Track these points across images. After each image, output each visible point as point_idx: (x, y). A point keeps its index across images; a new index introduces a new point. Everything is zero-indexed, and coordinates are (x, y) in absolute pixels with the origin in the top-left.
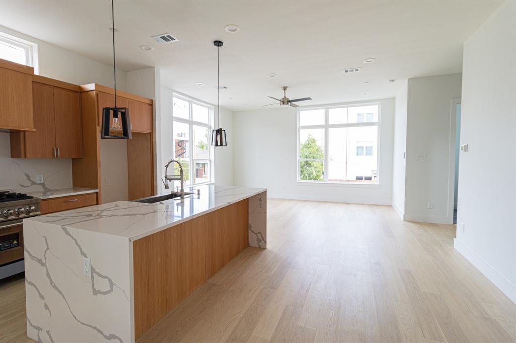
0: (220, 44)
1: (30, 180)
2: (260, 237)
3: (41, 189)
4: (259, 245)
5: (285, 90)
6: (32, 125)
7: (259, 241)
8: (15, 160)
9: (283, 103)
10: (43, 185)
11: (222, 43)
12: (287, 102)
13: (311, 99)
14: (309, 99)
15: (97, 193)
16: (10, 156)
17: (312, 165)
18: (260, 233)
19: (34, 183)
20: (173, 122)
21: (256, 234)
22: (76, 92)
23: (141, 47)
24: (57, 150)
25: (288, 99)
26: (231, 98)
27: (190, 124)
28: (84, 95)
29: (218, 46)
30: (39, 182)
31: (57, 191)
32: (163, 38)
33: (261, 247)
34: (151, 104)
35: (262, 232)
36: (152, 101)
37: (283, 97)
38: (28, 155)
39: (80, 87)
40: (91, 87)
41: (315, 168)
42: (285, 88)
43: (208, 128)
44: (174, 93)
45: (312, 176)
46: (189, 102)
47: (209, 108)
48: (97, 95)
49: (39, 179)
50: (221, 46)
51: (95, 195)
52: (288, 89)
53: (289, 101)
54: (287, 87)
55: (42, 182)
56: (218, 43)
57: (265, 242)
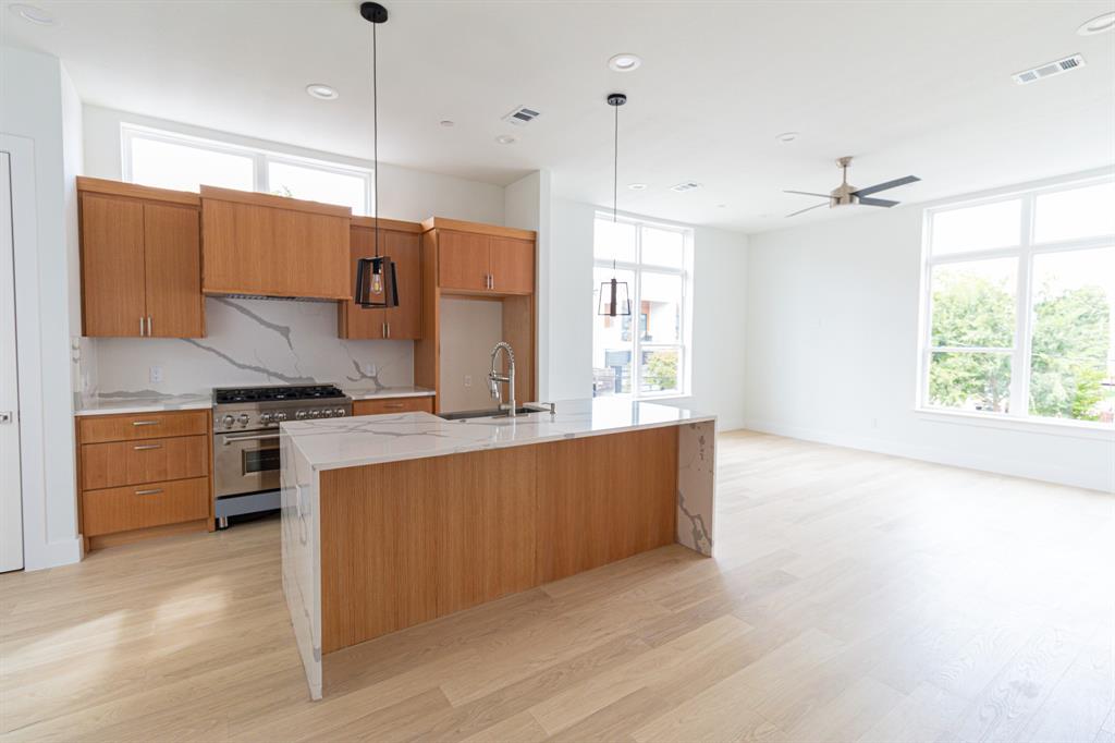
0: (620, 99)
1: (359, 371)
2: (699, 528)
3: (371, 384)
4: (697, 545)
5: (845, 166)
6: (348, 291)
7: (697, 535)
8: (344, 341)
9: (838, 201)
10: (375, 379)
11: (623, 96)
12: (848, 197)
13: (918, 180)
14: (911, 179)
15: (434, 397)
16: (337, 335)
17: (1051, 366)
18: (699, 517)
19: (364, 376)
20: (595, 269)
21: (692, 518)
22: (417, 234)
23: (498, 139)
24: (386, 327)
25: (852, 188)
26: (722, 206)
27: (636, 271)
28: (425, 236)
29: (617, 104)
30: (369, 375)
31: (389, 389)
32: (518, 115)
33: (702, 552)
34: (533, 241)
35: (702, 515)
36: (535, 234)
37: (839, 185)
38: (351, 335)
39: (420, 225)
40: (429, 223)
41: (1067, 375)
42: (845, 163)
43: (682, 276)
44: (597, 212)
45: (1050, 398)
46: (636, 224)
47: (684, 233)
48: (438, 235)
49: (370, 370)
50: (622, 103)
51: (430, 400)
52: (853, 161)
53: (855, 194)
54: (850, 158)
55: (374, 375)
56: (616, 98)
57: (710, 541)
